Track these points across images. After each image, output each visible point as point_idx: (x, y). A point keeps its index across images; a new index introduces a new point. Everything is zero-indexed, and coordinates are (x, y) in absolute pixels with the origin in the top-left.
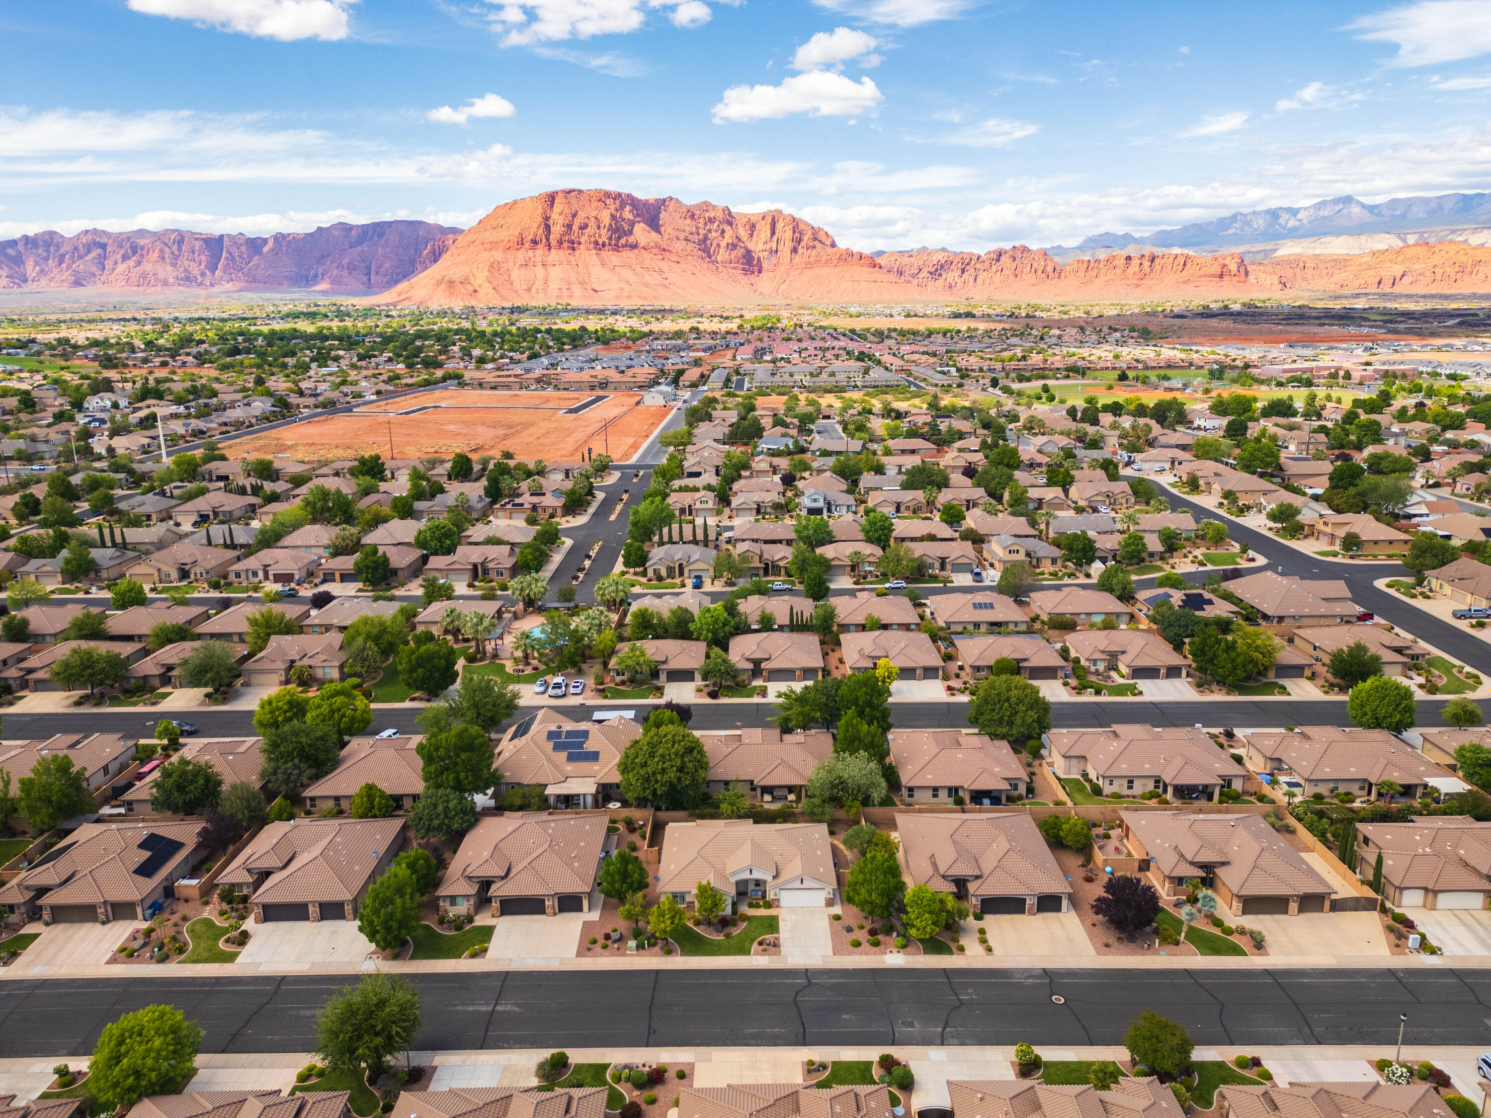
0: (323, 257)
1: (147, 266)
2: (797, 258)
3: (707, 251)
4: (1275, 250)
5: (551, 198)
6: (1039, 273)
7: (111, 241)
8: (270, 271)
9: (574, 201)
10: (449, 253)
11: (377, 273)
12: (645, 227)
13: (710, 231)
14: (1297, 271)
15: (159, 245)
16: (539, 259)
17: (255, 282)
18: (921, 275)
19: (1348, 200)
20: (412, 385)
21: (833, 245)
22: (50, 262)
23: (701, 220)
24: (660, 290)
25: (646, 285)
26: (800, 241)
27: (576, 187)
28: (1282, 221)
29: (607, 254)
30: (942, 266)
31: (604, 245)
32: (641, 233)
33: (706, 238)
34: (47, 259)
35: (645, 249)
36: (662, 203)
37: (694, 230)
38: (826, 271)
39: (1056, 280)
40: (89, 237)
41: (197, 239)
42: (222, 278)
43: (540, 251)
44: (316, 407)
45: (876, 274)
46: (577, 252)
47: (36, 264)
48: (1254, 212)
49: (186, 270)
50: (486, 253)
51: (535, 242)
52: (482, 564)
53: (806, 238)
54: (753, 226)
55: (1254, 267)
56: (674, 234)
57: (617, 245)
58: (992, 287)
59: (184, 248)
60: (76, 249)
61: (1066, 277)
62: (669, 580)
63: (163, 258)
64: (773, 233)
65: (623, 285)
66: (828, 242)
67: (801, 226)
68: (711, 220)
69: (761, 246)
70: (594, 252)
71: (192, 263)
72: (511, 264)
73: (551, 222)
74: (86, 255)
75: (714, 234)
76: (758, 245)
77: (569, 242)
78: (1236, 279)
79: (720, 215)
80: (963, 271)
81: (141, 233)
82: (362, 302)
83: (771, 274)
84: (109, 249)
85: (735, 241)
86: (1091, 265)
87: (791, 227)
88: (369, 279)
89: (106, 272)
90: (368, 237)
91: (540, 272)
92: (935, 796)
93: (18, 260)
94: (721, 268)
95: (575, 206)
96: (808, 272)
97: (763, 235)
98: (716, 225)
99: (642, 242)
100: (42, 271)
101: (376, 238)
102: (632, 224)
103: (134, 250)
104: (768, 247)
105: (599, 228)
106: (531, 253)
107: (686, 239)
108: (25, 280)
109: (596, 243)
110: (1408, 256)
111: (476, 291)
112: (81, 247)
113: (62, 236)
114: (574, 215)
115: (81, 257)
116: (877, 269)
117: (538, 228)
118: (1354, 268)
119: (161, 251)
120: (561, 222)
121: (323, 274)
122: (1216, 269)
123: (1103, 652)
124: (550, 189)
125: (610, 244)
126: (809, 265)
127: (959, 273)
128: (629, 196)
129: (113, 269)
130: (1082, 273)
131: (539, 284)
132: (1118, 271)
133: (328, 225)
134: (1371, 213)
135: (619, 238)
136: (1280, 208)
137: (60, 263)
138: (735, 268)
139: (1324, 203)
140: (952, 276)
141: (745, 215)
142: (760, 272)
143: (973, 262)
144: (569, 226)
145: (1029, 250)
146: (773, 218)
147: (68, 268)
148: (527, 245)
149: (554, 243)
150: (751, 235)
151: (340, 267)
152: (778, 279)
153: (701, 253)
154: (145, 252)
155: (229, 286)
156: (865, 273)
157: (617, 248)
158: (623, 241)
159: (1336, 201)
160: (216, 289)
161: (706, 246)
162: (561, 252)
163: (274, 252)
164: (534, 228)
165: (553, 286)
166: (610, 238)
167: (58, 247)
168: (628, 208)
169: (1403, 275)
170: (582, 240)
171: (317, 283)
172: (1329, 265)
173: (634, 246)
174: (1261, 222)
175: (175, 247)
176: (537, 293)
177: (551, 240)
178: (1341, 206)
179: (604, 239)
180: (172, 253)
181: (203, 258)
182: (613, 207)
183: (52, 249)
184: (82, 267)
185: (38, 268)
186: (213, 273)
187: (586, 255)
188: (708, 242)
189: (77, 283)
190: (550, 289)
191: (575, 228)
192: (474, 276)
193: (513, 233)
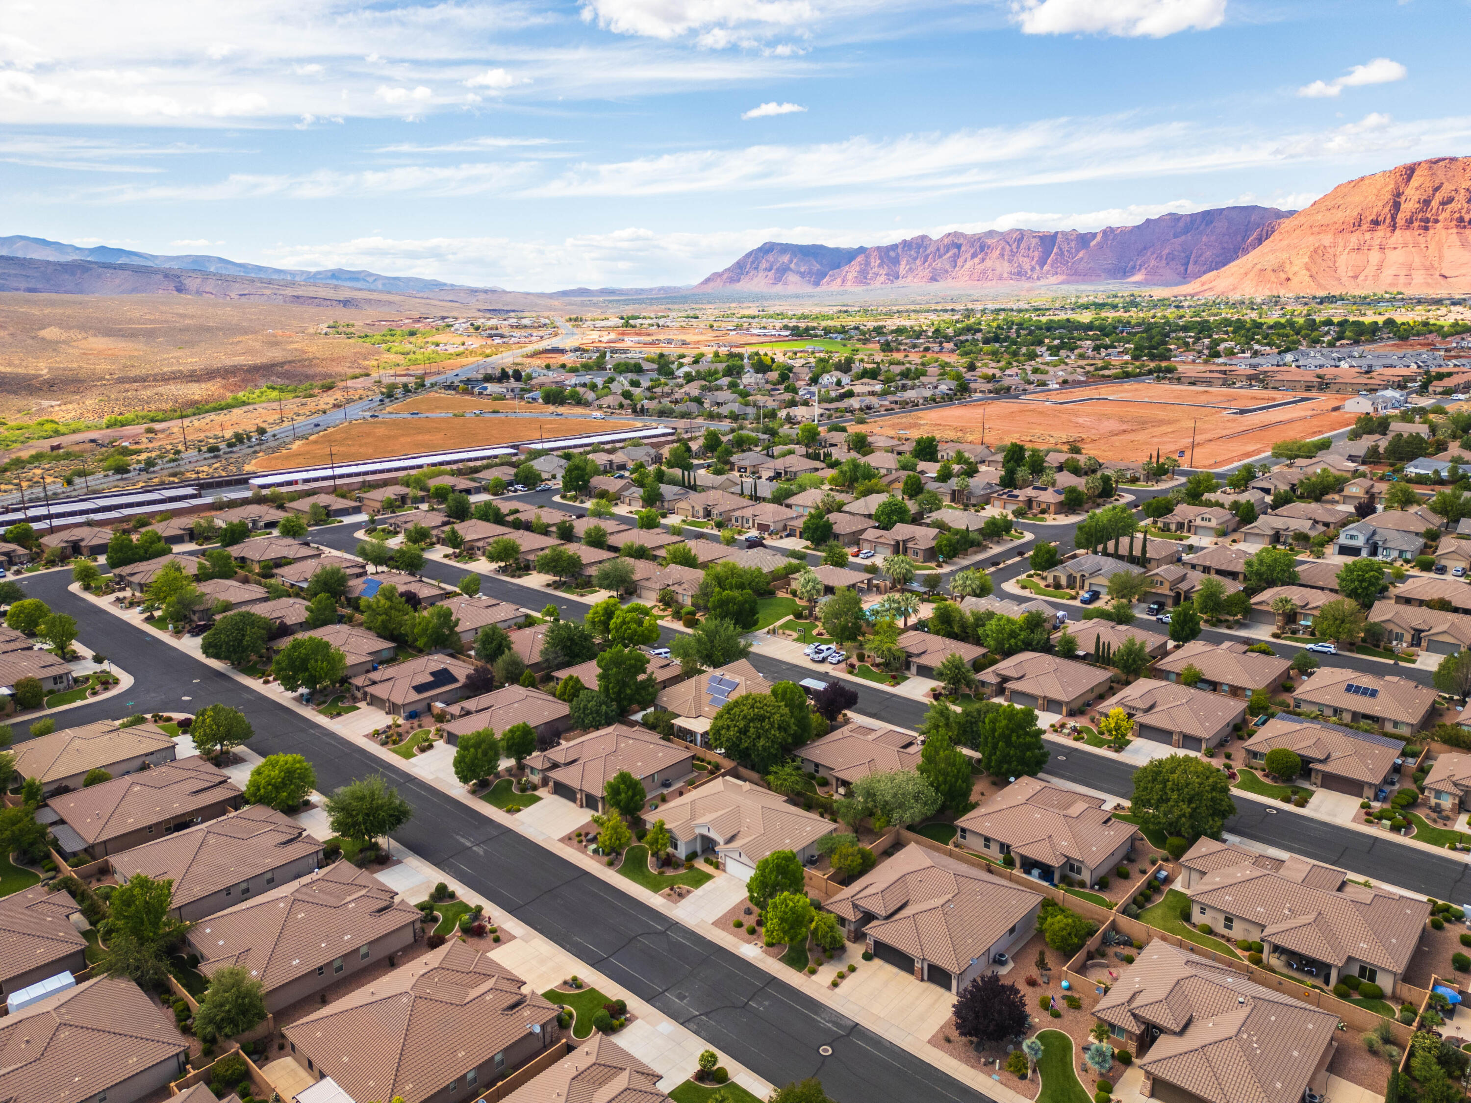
0: (1145, 248)
1: (988, 263)
5: (1409, 171)
7: (966, 242)
8: (1092, 265)
9: (1441, 172)
10: (1273, 237)
11: (1196, 262)
15: (1002, 243)
16: (1376, 242)
17: (1077, 274)
20: (1109, 376)
22: (918, 261)
27: (1447, 156)
34: (915, 259)
40: (951, 239)
41: (1034, 237)
42: (1048, 272)
43: (1381, 232)
44: (990, 392)
46: (1431, 232)
47: (908, 263)
49: (1019, 266)
50: (1311, 238)
51: (1376, 223)
52: (905, 541)
59: (1022, 245)
60: (938, 249)
62: (1068, 591)
63: (1003, 255)
70: (1455, 230)
71: (1025, 259)
72: (1340, 249)
73: (1403, 199)
74: (945, 254)
77: (1422, 220)
81: (991, 233)
82: (1159, 293)
84: (963, 248)
88: (1186, 270)
89: (957, 269)
90: (1196, 226)
91: (1375, 256)
92: (987, 846)
93: (896, 261)
95: (1441, 176)
100: (910, 269)
101: (1201, 228)
103: (982, 248)
106: (1368, 235)
108: (897, 278)
109: (1461, 220)
111: (1288, 279)
112: (942, 247)
114: (1436, 189)
115: (940, 256)
117: (1384, 206)
119: (1003, 248)
120: (1416, 198)
123: (1456, 785)
124: (1409, 160)
129: (963, 266)
131: (1370, 270)
133: (1157, 217)
137: (925, 261)
144: (1427, 202)
147: (929, 267)
148: (1365, 227)
149: (1401, 222)
151: (1159, 257)
154: (990, 251)
155: (1053, 280)
160: (1042, 282)
162: (1408, 232)
163: (1100, 245)
164: (1379, 206)
165: (1388, 272)
167: (926, 248)
170: (1440, 218)
171: (1133, 274)
175: (1014, 246)
176: (1366, 280)
177: (1398, 220)
180: (1011, 250)
181: (1036, 254)
183: (921, 250)
184: (939, 265)
185: (908, 267)
186: (1042, 267)
187: (1442, 234)
189: (934, 279)
190: (1382, 276)
191: (1434, 204)
192: (1291, 263)
193: (1351, 214)
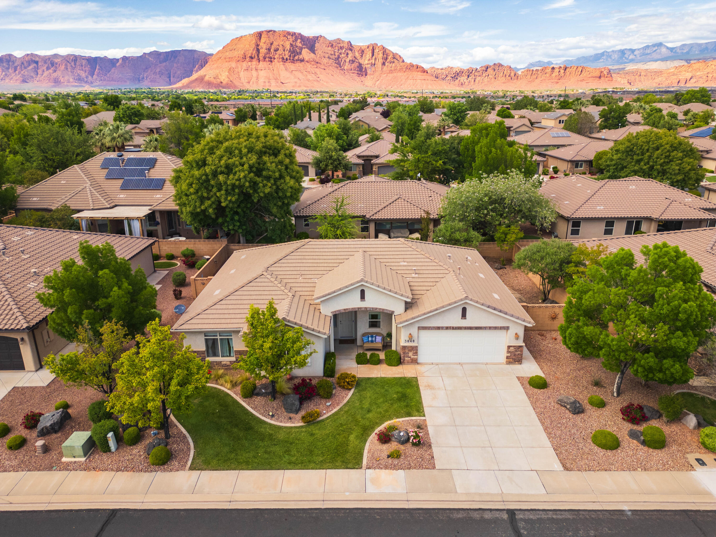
0: (146, 68)
1: (59, 73)
2: (385, 68)
3: (339, 64)
4: (625, 68)
5: (260, 35)
6: (507, 76)
7: (40, 60)
8: (120, 76)
9: (271, 37)
10: (208, 64)
11: (174, 77)
12: (308, 50)
13: (341, 54)
14: (637, 77)
15: (65, 62)
16: (254, 67)
17: (113, 81)
18: (447, 79)
19: (660, 45)
21: (403, 61)
22: (10, 70)
23: (337, 48)
24: (315, 83)
25: (308, 80)
26: (386, 59)
27: (272, 29)
28: (626, 56)
29: (289, 65)
30: (458, 74)
31: (287, 59)
32: (306, 54)
33: (339, 57)
34: (8, 68)
35: (307, 62)
36: (316, 39)
37: (333, 53)
38: (400, 74)
39: (515, 81)
40: (29, 57)
41: (83, 59)
42: (96, 79)
43: (255, 62)
45: (425, 76)
46: (273, 63)
47: (3, 71)
48: (613, 51)
49: (78, 75)
50: (226, 64)
51: (251, 58)
53: (389, 57)
54: (363, 51)
55: (615, 75)
56: (322, 54)
57: (293, 60)
58: (483, 84)
59: (77, 64)
60: (23, 63)
61: (521, 79)
63: (67, 68)
64: (373, 55)
65: (296, 80)
66: (401, 61)
67: (387, 51)
68: (341, 48)
69: (366, 62)
70: (282, 63)
71: (81, 72)
72: (240, 69)
73: (260, 47)
74: (28, 67)
75: (343, 55)
76: (365, 61)
77: (269, 58)
78: (607, 79)
79: (346, 45)
80: (468, 76)
81: (56, 56)
82: (164, 88)
83: (372, 76)
84: (40, 64)
85: (354, 59)
86: (534, 72)
87: (382, 52)
88: (170, 80)
89: (39, 76)
90: (169, 58)
91: (254, 73)
94: (346, 73)
95: (272, 39)
96: (391, 75)
97: (368, 56)
98: (344, 50)
99: (306, 58)
100: (6, 75)
101: (172, 59)
102: (301, 49)
103: (53, 64)
104: (370, 62)
105: (284, 51)
106: (250, 63)
107: (329, 58)
109: (283, 58)
110: (694, 68)
111: (222, 82)
112: (25, 63)
113: (15, 57)
114: (272, 44)
115: (25, 68)
116: (425, 73)
117: (253, 50)
118: (665, 75)
119: (66, 65)
120: (265, 47)
121: (147, 77)
122: (598, 74)
124: (259, 30)
125: (290, 59)
126: (391, 72)
127: (467, 77)
128: (300, 34)
129: (42, 74)
130: (529, 76)
131: (254, 79)
132: (548, 75)
133: (148, 53)
134: (671, 51)
135: (295, 56)
136: (626, 49)
137: (15, 70)
138: (353, 73)
139: (648, 47)
140: (463, 79)
141: (359, 46)
142: (366, 75)
143: (474, 72)
144: (269, 50)
145: (502, 66)
146: (373, 47)
147: (19, 74)
148: (248, 59)
149: (261, 58)
150: (362, 56)
151: (155, 73)
152: (375, 79)
153: (336, 65)
154: (58, 66)
155: (100, 83)
156: (419, 75)
157: (293, 61)
158: (296, 58)
159: (654, 45)
160: (94, 85)
161: (339, 61)
162: (265, 63)
163: (122, 66)
164: (251, 51)
165: (261, 80)
166: (290, 56)
167: (14, 62)
168: (299, 41)
169: (691, 78)
170: (275, 57)
171: (144, 81)
172: (653, 74)
173: (302, 61)
174: (616, 56)
175: (73, 64)
176: (253, 83)
177: (260, 57)
178: (656, 48)
179: (287, 56)
180: (71, 66)
181: (87, 69)
182: (291, 40)
183: (10, 63)
184: (26, 73)
185: (4, 73)
186: (92, 77)
187: (278, 64)
188: (340, 59)
189: (24, 81)
190: (259, 82)
191: (272, 50)
192: (221, 75)
193: (240, 53)
